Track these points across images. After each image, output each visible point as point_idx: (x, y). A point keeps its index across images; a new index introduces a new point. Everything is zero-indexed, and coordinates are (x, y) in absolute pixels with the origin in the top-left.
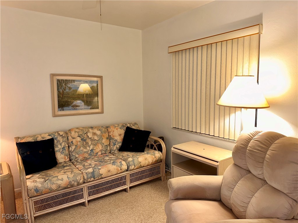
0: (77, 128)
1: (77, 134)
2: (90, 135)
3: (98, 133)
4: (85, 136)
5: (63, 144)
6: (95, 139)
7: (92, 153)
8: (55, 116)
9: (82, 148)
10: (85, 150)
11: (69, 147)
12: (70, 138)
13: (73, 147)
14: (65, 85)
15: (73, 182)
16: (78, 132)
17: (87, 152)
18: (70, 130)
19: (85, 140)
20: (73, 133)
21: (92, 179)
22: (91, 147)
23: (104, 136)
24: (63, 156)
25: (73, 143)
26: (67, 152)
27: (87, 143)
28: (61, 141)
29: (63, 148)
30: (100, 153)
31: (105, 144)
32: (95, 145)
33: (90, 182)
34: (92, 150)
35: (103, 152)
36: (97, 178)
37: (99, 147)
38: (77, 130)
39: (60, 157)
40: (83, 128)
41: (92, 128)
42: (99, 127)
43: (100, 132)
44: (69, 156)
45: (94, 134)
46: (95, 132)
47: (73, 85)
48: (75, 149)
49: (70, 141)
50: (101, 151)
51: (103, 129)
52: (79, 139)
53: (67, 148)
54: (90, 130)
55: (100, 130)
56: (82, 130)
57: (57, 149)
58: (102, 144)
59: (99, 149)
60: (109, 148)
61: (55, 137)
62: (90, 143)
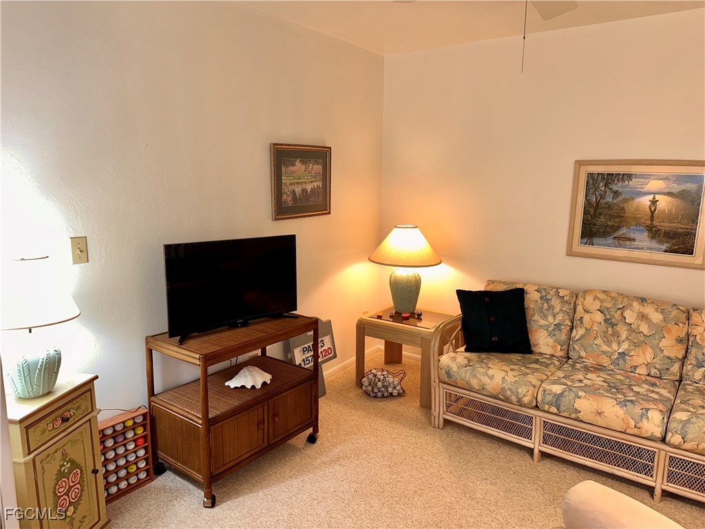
0: (605, 292)
1: (597, 305)
2: (630, 316)
3: (656, 317)
4: (617, 315)
5: (560, 317)
6: (641, 330)
7: (621, 362)
8: (570, 253)
9: (599, 341)
10: (605, 348)
12: (579, 308)
13: (581, 332)
14: (606, 186)
15: (509, 392)
16: (601, 301)
17: (609, 355)
18: (585, 292)
19: (613, 325)
20: (589, 299)
21: (554, 409)
22: (625, 346)
23: (669, 331)
24: (550, 341)
25: (582, 323)
26: (564, 337)
27: (617, 335)
28: (557, 310)
29: (558, 326)
30: (642, 371)
31: (666, 353)
32: (636, 345)
33: (548, 412)
34: (622, 355)
35: (653, 371)
36: (565, 414)
37: (644, 354)
38: (602, 296)
39: (543, 341)
40: (620, 294)
41: (643, 300)
42: (664, 303)
44: (565, 347)
45: (643, 317)
46: (646, 312)
47: (625, 187)
48: (582, 336)
49: (577, 316)
50: (648, 365)
51: (675, 312)
52: (599, 317)
53: (565, 330)
54: (636, 305)
55: (662, 311)
56: (613, 298)
57: (543, 322)
58: (658, 350)
59: (642, 358)
60: (675, 368)
61: (549, 297)
62: (624, 336)
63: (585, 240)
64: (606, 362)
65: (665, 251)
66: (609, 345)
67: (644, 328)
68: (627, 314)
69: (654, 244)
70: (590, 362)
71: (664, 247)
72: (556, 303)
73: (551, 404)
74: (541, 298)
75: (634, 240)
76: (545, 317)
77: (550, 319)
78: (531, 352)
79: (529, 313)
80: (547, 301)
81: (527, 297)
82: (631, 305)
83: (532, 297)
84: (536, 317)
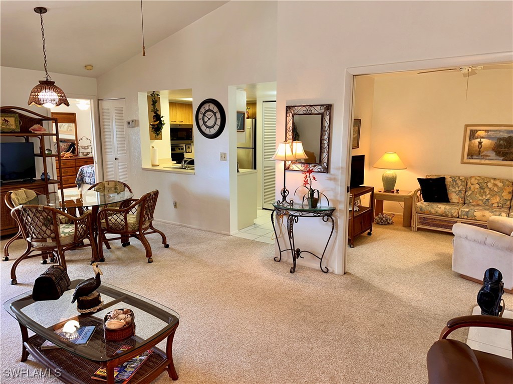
0: (479, 176)
1: (476, 182)
2: (490, 185)
3: (500, 185)
4: (485, 185)
5: (461, 188)
6: (494, 190)
7: (487, 203)
8: (463, 163)
9: (478, 195)
10: (480, 198)
11: (466, 192)
12: (469, 183)
13: (470, 192)
15: (448, 213)
16: (478, 180)
17: (482, 200)
18: (471, 177)
19: (483, 189)
20: (473, 180)
21: (466, 217)
22: (488, 196)
23: (506, 190)
24: (457, 197)
25: (470, 189)
26: (463, 195)
27: (485, 192)
28: (460, 185)
29: (460, 191)
30: (496, 205)
31: (504, 198)
32: (493, 196)
33: (463, 219)
34: (487, 200)
35: (500, 205)
36: (470, 218)
37: (496, 199)
38: (478, 178)
39: (454, 197)
40: (485, 177)
41: (495, 179)
42: (503, 179)
43: (502, 184)
44: (463, 199)
45: (495, 185)
46: (496, 183)
48: (471, 194)
49: (468, 187)
50: (498, 203)
51: (507, 183)
52: (477, 186)
53: (463, 192)
54: (492, 181)
55: (503, 182)
56: (483, 179)
57: (454, 190)
58: (501, 197)
59: (496, 200)
60: (509, 202)
61: (456, 180)
62: (488, 193)
63: (469, 157)
64: (481, 203)
65: (503, 160)
66: (482, 196)
67: (496, 189)
68: (489, 184)
69: (498, 158)
70: (474, 203)
71: (502, 159)
72: (459, 182)
73: (464, 215)
74: (452, 181)
75: (490, 156)
76: (455, 188)
77: (457, 188)
78: (450, 202)
79: (448, 187)
80: (455, 181)
81: (446, 180)
82: (490, 181)
83: (448, 181)
84: (451, 188)
